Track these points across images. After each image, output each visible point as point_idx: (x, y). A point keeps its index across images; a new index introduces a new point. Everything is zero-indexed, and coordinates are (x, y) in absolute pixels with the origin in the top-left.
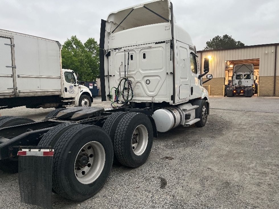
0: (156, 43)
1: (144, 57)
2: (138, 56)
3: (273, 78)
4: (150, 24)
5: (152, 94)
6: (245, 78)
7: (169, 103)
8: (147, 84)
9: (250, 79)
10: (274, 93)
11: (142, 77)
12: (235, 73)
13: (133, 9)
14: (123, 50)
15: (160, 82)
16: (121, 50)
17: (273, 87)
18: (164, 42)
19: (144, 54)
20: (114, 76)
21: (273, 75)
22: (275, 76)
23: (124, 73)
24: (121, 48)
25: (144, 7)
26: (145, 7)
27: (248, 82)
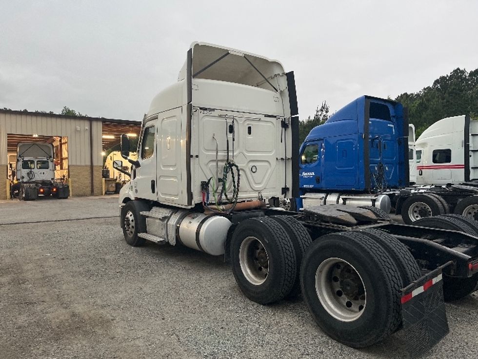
0: (266, 116)
1: (250, 133)
2: (240, 129)
3: (89, 169)
4: (243, 84)
5: (258, 188)
6: (38, 167)
7: (278, 198)
8: (252, 173)
9: (48, 169)
10: (92, 191)
11: (246, 162)
12: (20, 156)
13: (228, 53)
14: (216, 113)
15: (269, 171)
16: (213, 113)
17: (90, 181)
18: (275, 117)
19: (250, 128)
20: (197, 156)
21: (89, 163)
22: (92, 166)
23: (215, 154)
24: (214, 110)
25: (244, 57)
26: (246, 57)
27: (44, 173)
